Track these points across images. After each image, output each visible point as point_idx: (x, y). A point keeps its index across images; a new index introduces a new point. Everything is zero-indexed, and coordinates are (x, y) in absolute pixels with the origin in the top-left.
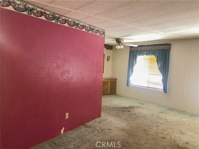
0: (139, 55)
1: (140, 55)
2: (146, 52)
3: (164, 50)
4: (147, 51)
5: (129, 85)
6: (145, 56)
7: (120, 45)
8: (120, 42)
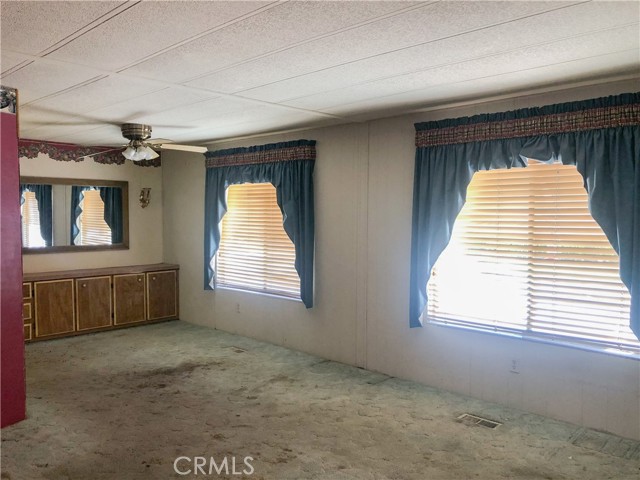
0: (230, 183)
1: (233, 181)
2: (250, 173)
3: (297, 161)
4: (251, 167)
5: (211, 285)
6: (247, 184)
7: (136, 147)
8: (139, 138)
